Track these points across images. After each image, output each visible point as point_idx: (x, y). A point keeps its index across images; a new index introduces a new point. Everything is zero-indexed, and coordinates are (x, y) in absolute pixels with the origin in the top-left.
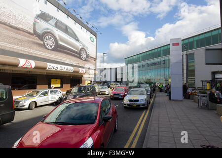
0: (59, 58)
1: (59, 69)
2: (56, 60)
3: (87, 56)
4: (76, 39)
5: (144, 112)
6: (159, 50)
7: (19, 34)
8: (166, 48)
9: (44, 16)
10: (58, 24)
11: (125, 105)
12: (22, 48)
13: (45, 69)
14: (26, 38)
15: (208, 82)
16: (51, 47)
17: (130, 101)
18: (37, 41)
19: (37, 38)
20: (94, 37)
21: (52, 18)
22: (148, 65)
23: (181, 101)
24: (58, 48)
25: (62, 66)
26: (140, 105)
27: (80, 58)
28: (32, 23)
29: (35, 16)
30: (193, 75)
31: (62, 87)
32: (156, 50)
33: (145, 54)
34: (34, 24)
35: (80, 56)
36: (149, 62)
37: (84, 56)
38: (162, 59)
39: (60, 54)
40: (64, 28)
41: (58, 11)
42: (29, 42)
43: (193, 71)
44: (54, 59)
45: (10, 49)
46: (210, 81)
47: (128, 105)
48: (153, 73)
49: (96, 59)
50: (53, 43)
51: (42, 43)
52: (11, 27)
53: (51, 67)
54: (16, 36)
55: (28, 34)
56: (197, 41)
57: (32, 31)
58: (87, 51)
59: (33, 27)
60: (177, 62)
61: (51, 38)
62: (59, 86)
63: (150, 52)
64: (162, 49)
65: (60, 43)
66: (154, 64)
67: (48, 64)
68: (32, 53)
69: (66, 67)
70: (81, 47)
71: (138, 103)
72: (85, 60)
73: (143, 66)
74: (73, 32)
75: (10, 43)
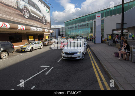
0: (32, 23)
1: (36, 30)
3: (46, 22)
4: (39, 11)
6: (85, 17)
7: (10, 9)
8: (89, 16)
10: (30, 2)
12: (13, 18)
14: (14, 11)
15: (110, 35)
16: (27, 17)
18: (19, 13)
19: (19, 11)
20: (48, 9)
22: (79, 26)
23: (100, 44)
24: (31, 18)
25: (37, 28)
27: (42, 23)
31: (34, 40)
32: (83, 18)
33: (77, 19)
34: (17, 2)
35: (42, 21)
36: (79, 24)
37: (44, 21)
38: (86, 23)
39: (32, 21)
40: (33, 4)
42: (15, 14)
45: (6, 19)
46: (112, 34)
48: (81, 31)
49: (50, 23)
50: (28, 14)
51: (22, 14)
52: (5, 4)
54: (8, 11)
55: (14, 9)
56: (106, 12)
57: (16, 7)
58: (46, 19)
59: (16, 4)
61: (26, 11)
63: (80, 19)
64: (87, 16)
65: (32, 14)
66: (82, 26)
67: (31, 27)
68: (18, 21)
70: (42, 16)
72: (45, 24)
73: (76, 27)
74: (38, 7)
75: (6, 15)
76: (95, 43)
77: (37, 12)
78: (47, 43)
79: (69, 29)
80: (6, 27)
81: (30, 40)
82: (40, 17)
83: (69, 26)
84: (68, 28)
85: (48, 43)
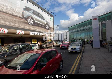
0: (35, 29)
2: (34, 30)
3: (49, 27)
4: (43, 19)
5: (79, 54)
6: (86, 22)
7: (16, 18)
8: (90, 21)
9: (27, 9)
10: (34, 12)
11: (69, 51)
12: (18, 25)
13: (29, 34)
14: (19, 20)
16: (31, 24)
17: (71, 49)
18: (24, 21)
19: (24, 20)
20: (52, 18)
21: (31, 9)
22: (81, 30)
23: (99, 48)
24: (35, 24)
25: (37, 33)
26: (77, 51)
27: (46, 28)
28: (22, 13)
29: (23, 9)
30: (105, 35)
31: (37, 43)
32: (84, 23)
33: (79, 25)
34: (23, 13)
35: (46, 27)
37: (47, 27)
38: (88, 27)
39: (36, 27)
40: (37, 14)
41: (34, 6)
42: (21, 22)
43: (105, 32)
44: (33, 30)
45: (12, 26)
47: (71, 51)
48: (83, 35)
49: (54, 28)
50: (32, 21)
51: (27, 22)
52: (12, 15)
53: (32, 33)
54: (14, 20)
55: (20, 18)
56: (107, 16)
57: (22, 17)
58: (49, 25)
59: (22, 14)
60: (96, 28)
61: (31, 19)
62: (36, 42)
63: (82, 24)
64: (88, 22)
65: (36, 21)
66: (84, 30)
67: (30, 32)
68: (22, 27)
69: (39, 33)
70: (46, 23)
71: (76, 50)
72: (48, 29)
73: (78, 31)
74: (42, 16)
75: (12, 23)
76: (93, 47)
77: (41, 20)
78: (45, 46)
79: (72, 33)
80: (4, 32)
81: (33, 43)
82: (44, 24)
83: (72, 31)
85: (47, 46)
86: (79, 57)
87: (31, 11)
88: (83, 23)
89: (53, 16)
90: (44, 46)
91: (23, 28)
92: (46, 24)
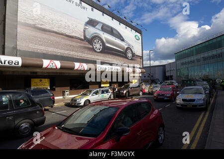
2: (104, 61)
3: (133, 55)
4: (121, 39)
5: (203, 113)
6: (219, 39)
7: (73, 41)
9: (92, 23)
10: (104, 27)
11: (178, 105)
14: (78, 44)
16: (99, 49)
17: (184, 100)
18: (87, 46)
19: (87, 43)
20: (139, 35)
22: (205, 59)
24: (106, 50)
26: (196, 106)
27: (126, 57)
28: (82, 31)
29: (84, 23)
31: (110, 86)
32: (214, 41)
33: (200, 46)
34: (84, 31)
35: (126, 55)
36: (206, 55)
37: (130, 55)
38: (223, 49)
39: (107, 56)
40: (110, 30)
41: (103, 15)
42: (81, 47)
45: (67, 55)
47: (182, 105)
48: (211, 68)
49: (142, 57)
50: (101, 45)
51: (91, 47)
54: (71, 44)
55: (79, 41)
57: (83, 38)
58: (133, 50)
59: (83, 34)
61: (98, 42)
62: (108, 85)
65: (107, 45)
66: (213, 57)
70: (126, 47)
71: (194, 103)
72: (132, 59)
73: (198, 60)
74: (118, 33)
75: (67, 50)
77: (118, 41)
78: (125, 92)
79: (184, 66)
80: (55, 67)
81: (102, 85)
82: (123, 49)
83: (184, 61)
84: (183, 64)
85: (128, 92)
86: (203, 119)
87: (99, 26)
88: (210, 42)
89: (140, 32)
90: (123, 93)
91: (85, 58)
92: (128, 48)
